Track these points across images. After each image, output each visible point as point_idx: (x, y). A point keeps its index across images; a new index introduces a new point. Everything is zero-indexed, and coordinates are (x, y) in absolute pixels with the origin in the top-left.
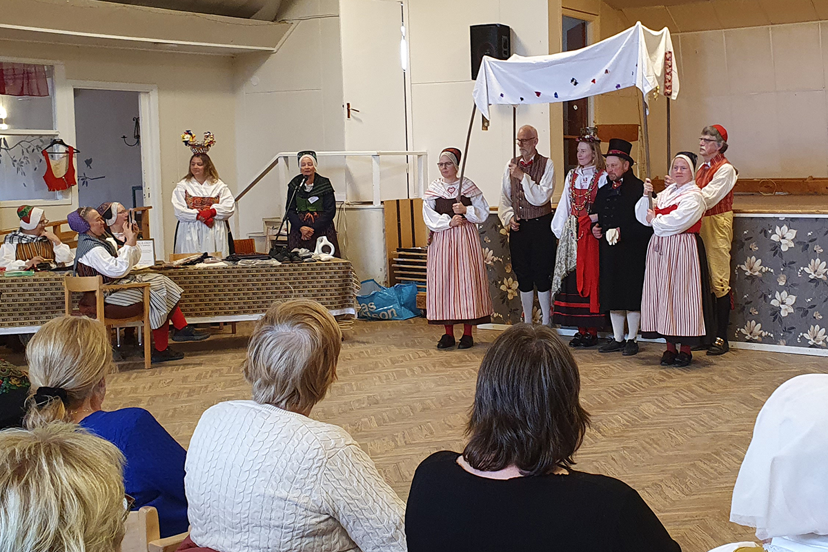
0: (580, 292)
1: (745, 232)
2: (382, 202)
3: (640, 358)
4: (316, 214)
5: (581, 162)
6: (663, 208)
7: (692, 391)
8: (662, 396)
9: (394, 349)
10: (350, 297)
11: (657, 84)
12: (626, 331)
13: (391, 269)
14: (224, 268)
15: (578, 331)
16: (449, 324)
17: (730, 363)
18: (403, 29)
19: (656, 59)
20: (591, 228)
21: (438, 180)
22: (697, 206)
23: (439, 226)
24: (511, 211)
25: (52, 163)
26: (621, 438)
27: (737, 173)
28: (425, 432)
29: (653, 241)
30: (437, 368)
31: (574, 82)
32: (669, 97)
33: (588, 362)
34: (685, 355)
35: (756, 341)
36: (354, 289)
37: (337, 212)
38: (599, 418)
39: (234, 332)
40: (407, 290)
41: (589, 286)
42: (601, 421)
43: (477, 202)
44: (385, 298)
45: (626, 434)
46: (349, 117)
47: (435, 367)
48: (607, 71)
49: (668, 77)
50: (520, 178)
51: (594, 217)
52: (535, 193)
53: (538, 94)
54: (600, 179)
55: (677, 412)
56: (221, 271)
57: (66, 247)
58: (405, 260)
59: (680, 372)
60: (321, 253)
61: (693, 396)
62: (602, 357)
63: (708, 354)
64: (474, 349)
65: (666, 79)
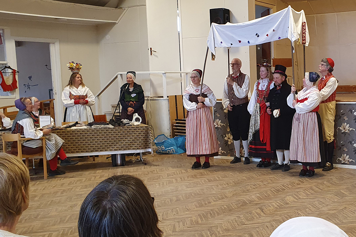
0: (261, 141)
1: (342, 111)
2: (168, 97)
3: (290, 173)
4: (135, 102)
5: (262, 77)
6: (300, 99)
7: (313, 190)
8: (297, 192)
9: (171, 169)
10: (149, 143)
11: (299, 37)
12: (284, 159)
13: (173, 129)
14: (85, 129)
15: (261, 160)
16: (198, 157)
17: (333, 175)
18: (178, 11)
19: (298, 25)
20: (266, 109)
21: (191, 85)
22: (317, 99)
23: (191, 108)
24: (228, 101)
25: (5, 78)
26: (273, 215)
27: (338, 82)
28: (174, 213)
29: (296, 116)
30: (189, 178)
31: (257, 35)
32: (304, 45)
33: (265, 175)
34: (311, 171)
35: (346, 164)
36: (151, 139)
37: (145, 102)
38: (264, 204)
39: (94, 160)
40: (180, 139)
41: (266, 138)
42: (265, 206)
43: (210, 96)
44: (169, 143)
45: (276, 213)
46: (151, 54)
47: (188, 178)
48: (274, 30)
49: (304, 35)
50: (232, 85)
51: (268, 104)
52: (240, 92)
53: (240, 42)
54: (271, 85)
55: (303, 200)
56: (83, 131)
57: (8, 119)
58: (179, 125)
59: (308, 180)
60: (136, 122)
61: (313, 192)
62: (272, 173)
63: (323, 170)
64: (210, 169)
65: (303, 36)
